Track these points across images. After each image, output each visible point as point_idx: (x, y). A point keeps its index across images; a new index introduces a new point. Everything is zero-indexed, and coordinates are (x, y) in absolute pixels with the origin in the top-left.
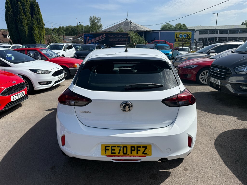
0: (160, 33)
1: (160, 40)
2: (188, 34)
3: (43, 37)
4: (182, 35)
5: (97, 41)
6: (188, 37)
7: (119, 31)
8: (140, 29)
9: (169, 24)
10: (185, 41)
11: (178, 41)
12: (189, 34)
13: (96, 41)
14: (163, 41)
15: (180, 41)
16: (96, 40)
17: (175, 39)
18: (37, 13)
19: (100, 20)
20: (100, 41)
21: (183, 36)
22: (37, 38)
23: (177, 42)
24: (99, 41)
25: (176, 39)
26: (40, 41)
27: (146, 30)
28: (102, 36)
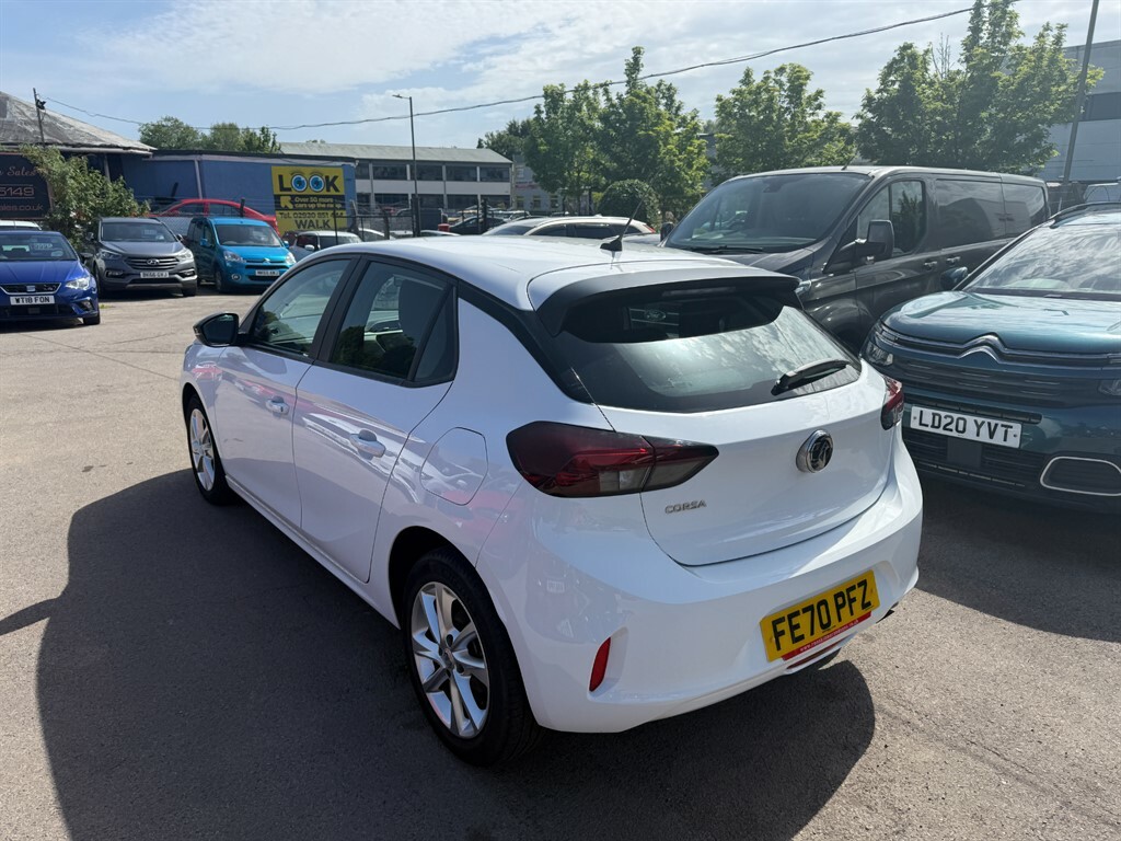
0: (196, 163)
1: (204, 196)
2: (327, 177)
4: (303, 179)
6: (331, 188)
8: (86, 142)
9: (177, 121)
10: (319, 205)
11: (291, 206)
12: (335, 178)
14: (220, 204)
15: (301, 206)
17: (277, 197)
21: (308, 183)
23: (286, 208)
25: (282, 198)
27: (118, 147)
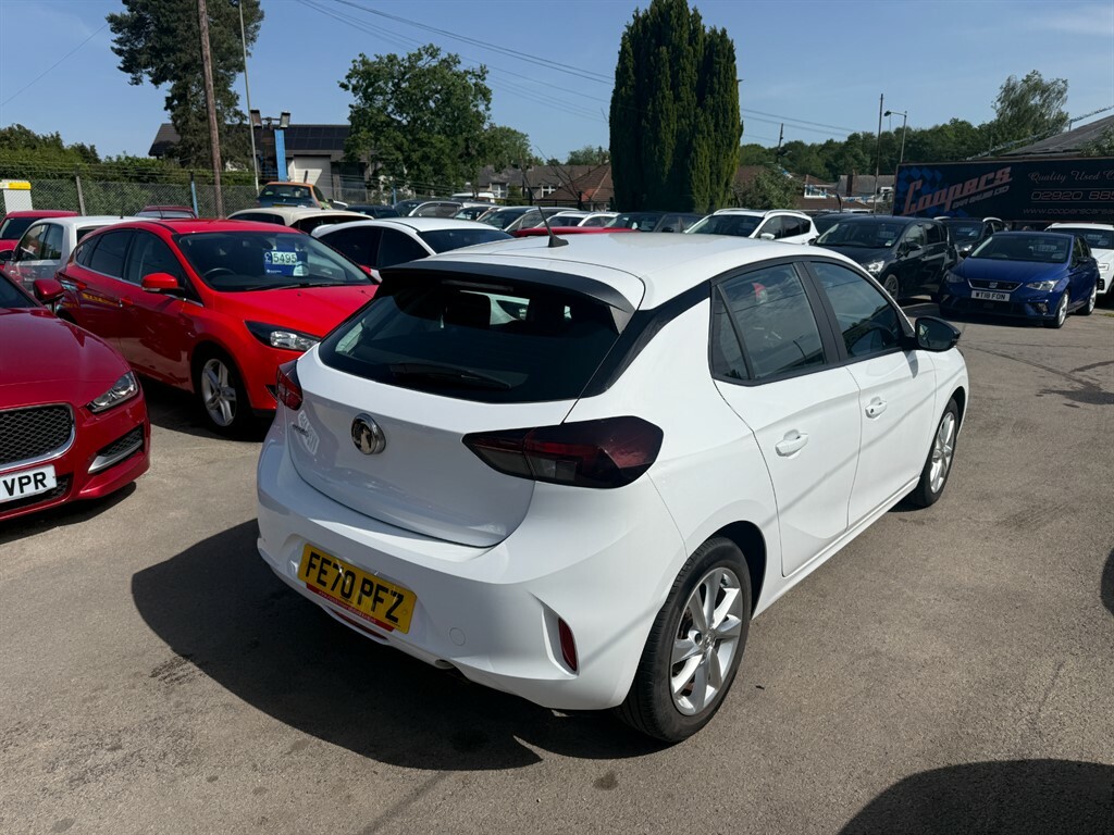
3: (727, 184)
5: (959, 200)
7: (1099, 147)
13: (953, 202)
16: (958, 196)
18: (720, 83)
19: (1061, 93)
20: (976, 202)
22: (702, 189)
24: (973, 200)
26: (711, 200)
28: (991, 176)
